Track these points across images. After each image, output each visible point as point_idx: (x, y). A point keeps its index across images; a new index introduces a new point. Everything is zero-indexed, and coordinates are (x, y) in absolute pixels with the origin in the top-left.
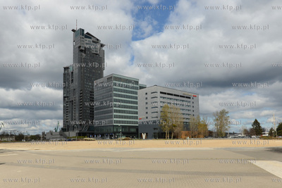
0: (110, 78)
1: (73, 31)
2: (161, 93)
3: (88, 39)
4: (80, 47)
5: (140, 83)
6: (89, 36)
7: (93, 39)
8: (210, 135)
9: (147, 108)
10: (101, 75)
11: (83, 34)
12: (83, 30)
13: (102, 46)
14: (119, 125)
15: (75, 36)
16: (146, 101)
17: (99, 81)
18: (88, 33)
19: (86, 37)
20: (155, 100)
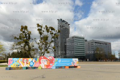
0: (73, 37)
1: (58, 20)
2: (95, 43)
3: (63, 23)
4: (60, 26)
5: (85, 39)
6: (64, 21)
7: (65, 22)
8: (116, 60)
9: (89, 49)
10: (68, 37)
11: (62, 21)
12: (62, 19)
13: (69, 25)
15: (59, 22)
16: (89, 46)
17: (68, 39)
18: (63, 20)
19: (63, 22)
20: (93, 46)
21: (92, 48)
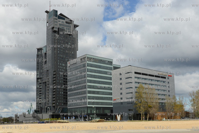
1: (47, 12)
2: (136, 73)
3: (61, 20)
4: (53, 28)
5: (113, 63)
6: (62, 17)
7: (66, 20)
8: (187, 115)
9: (121, 89)
10: (74, 56)
11: (56, 15)
12: (56, 11)
14: (93, 106)
15: (49, 17)
16: (121, 81)
17: (72, 61)
18: (61, 14)
19: (59, 18)
20: (129, 80)
21: (128, 86)
